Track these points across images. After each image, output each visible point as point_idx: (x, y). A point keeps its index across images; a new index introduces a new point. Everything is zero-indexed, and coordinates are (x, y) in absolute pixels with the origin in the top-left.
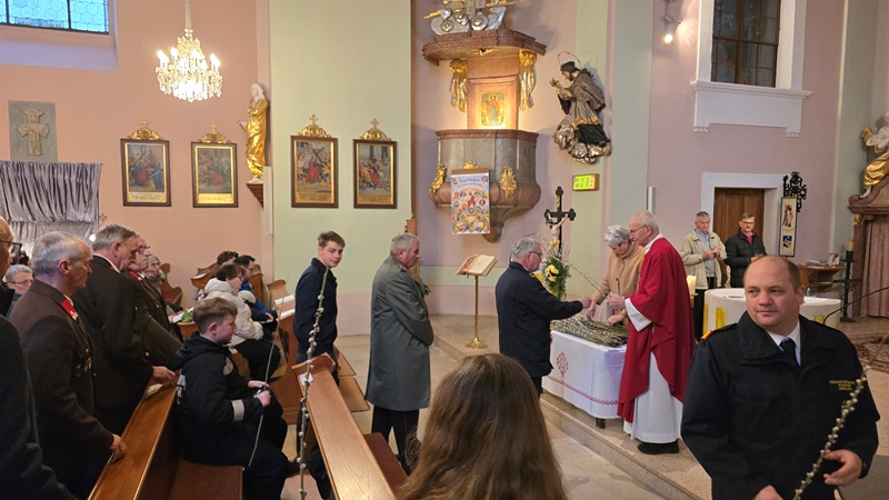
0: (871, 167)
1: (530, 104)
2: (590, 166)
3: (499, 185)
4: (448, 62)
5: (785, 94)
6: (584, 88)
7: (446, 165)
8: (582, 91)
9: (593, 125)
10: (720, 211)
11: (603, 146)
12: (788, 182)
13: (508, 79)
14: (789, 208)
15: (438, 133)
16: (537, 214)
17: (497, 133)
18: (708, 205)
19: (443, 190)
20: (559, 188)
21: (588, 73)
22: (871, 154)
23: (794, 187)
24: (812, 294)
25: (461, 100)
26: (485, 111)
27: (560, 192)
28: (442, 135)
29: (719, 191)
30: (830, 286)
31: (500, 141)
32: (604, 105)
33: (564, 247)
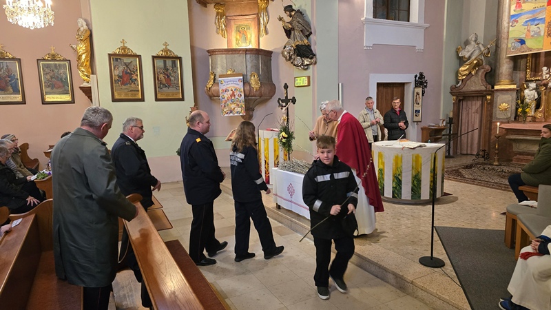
0: (462, 69)
1: (267, 33)
2: (305, 71)
3: (250, 84)
4: (213, 5)
5: (415, 26)
6: (298, 22)
7: (215, 71)
8: (297, 24)
9: (305, 45)
10: (380, 97)
11: (311, 58)
12: (417, 78)
13: (251, 17)
14: (418, 94)
15: (208, 51)
16: (273, 102)
17: (246, 51)
18: (373, 93)
19: (214, 88)
20: (286, 84)
21: (301, 13)
22: (462, 61)
23: (421, 82)
24: (431, 142)
25: (222, 30)
26: (238, 37)
27: (286, 87)
28: (212, 52)
29: (379, 85)
30: (441, 138)
31: (248, 56)
32: (311, 33)
33: (290, 121)
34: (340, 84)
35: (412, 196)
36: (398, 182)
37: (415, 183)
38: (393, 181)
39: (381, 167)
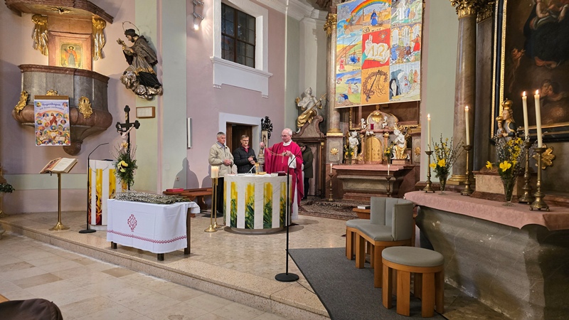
0: (300, 117)
2: (149, 102)
3: (78, 110)
5: (259, 73)
6: (142, 48)
7: (29, 91)
8: (141, 50)
9: (149, 73)
11: (157, 88)
12: (263, 122)
13: (84, 36)
14: (265, 136)
15: (21, 67)
17: (75, 71)
19: (26, 111)
21: (145, 39)
23: (266, 125)
25: (42, 46)
26: (64, 57)
27: (127, 109)
28: (25, 68)
31: (77, 78)
32: (156, 62)
34: (189, 119)
35: (264, 225)
37: (267, 211)
38: (246, 211)
39: (234, 197)
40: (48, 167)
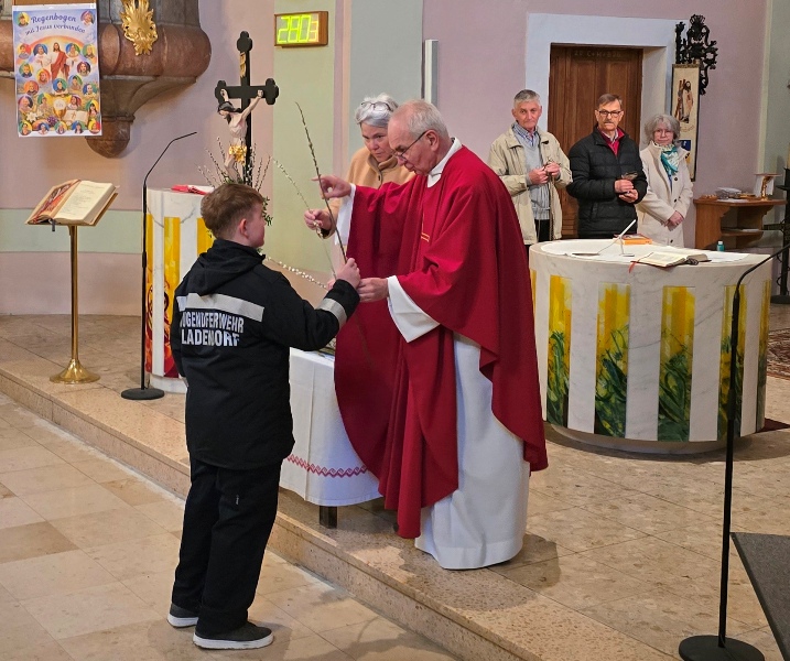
3: (120, 32)
10: (560, 90)
12: (684, 35)
14: (686, 86)
16: (201, 96)
18: (538, 77)
20: (244, 35)
23: (695, 46)
24: (726, 249)
27: (245, 44)
29: (559, 52)
30: (756, 236)
33: (256, 160)
34: (429, 44)
35: (661, 429)
36: (614, 379)
37: (672, 383)
38: (599, 376)
39: (560, 327)
40: (47, 206)
